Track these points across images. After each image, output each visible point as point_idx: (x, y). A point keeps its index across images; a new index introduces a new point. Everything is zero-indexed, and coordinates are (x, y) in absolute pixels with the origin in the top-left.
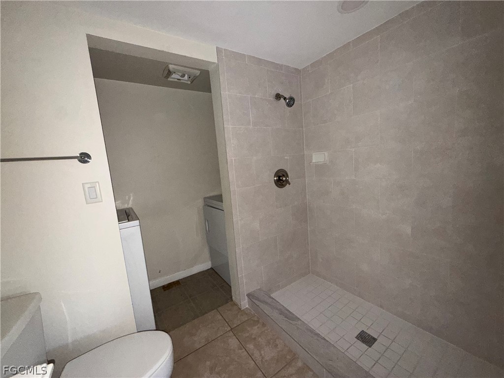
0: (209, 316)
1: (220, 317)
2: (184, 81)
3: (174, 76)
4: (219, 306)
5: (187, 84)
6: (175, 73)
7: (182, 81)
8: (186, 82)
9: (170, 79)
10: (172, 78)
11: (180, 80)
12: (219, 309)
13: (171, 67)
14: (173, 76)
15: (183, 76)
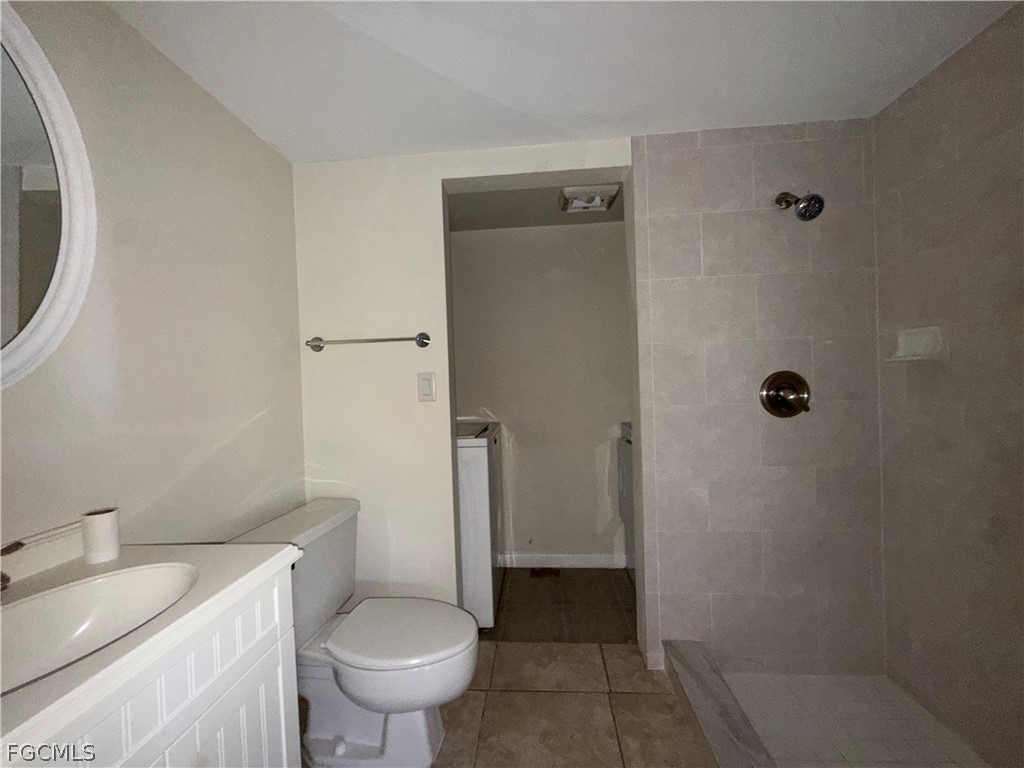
0: (581, 649)
1: (599, 661)
2: (594, 209)
3: (576, 203)
4: (608, 642)
5: (601, 212)
6: (575, 198)
7: (590, 209)
8: (598, 209)
9: (570, 211)
10: (575, 208)
11: (587, 208)
12: (605, 646)
13: (568, 191)
14: (574, 205)
15: (591, 200)
